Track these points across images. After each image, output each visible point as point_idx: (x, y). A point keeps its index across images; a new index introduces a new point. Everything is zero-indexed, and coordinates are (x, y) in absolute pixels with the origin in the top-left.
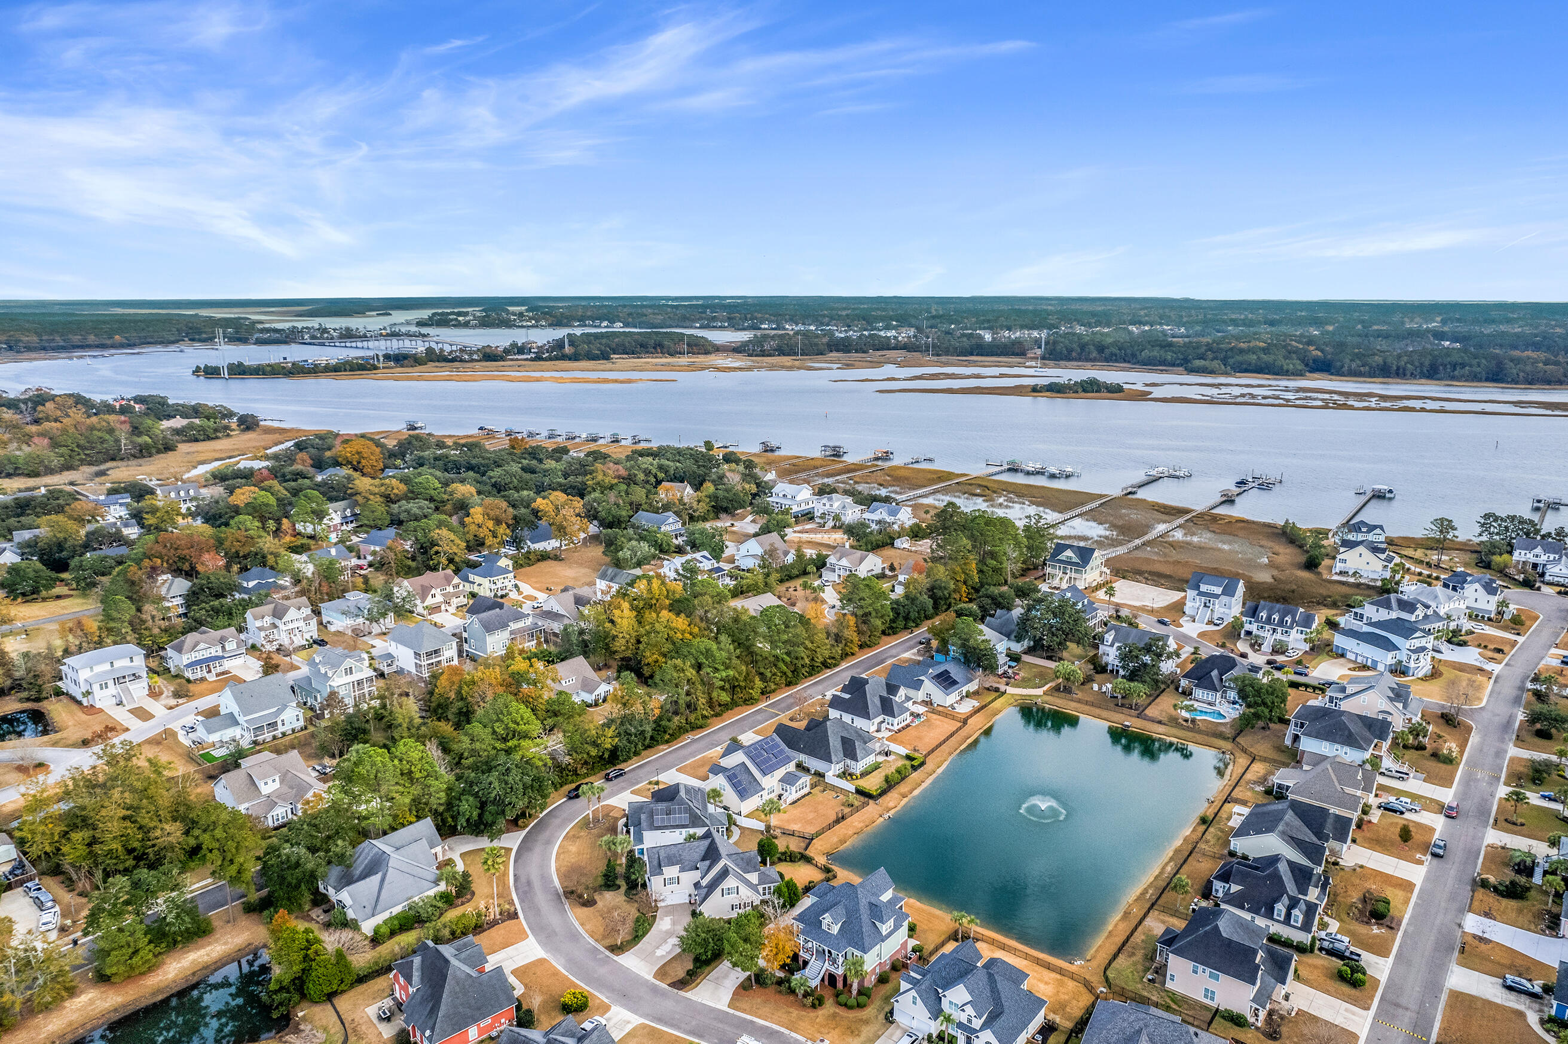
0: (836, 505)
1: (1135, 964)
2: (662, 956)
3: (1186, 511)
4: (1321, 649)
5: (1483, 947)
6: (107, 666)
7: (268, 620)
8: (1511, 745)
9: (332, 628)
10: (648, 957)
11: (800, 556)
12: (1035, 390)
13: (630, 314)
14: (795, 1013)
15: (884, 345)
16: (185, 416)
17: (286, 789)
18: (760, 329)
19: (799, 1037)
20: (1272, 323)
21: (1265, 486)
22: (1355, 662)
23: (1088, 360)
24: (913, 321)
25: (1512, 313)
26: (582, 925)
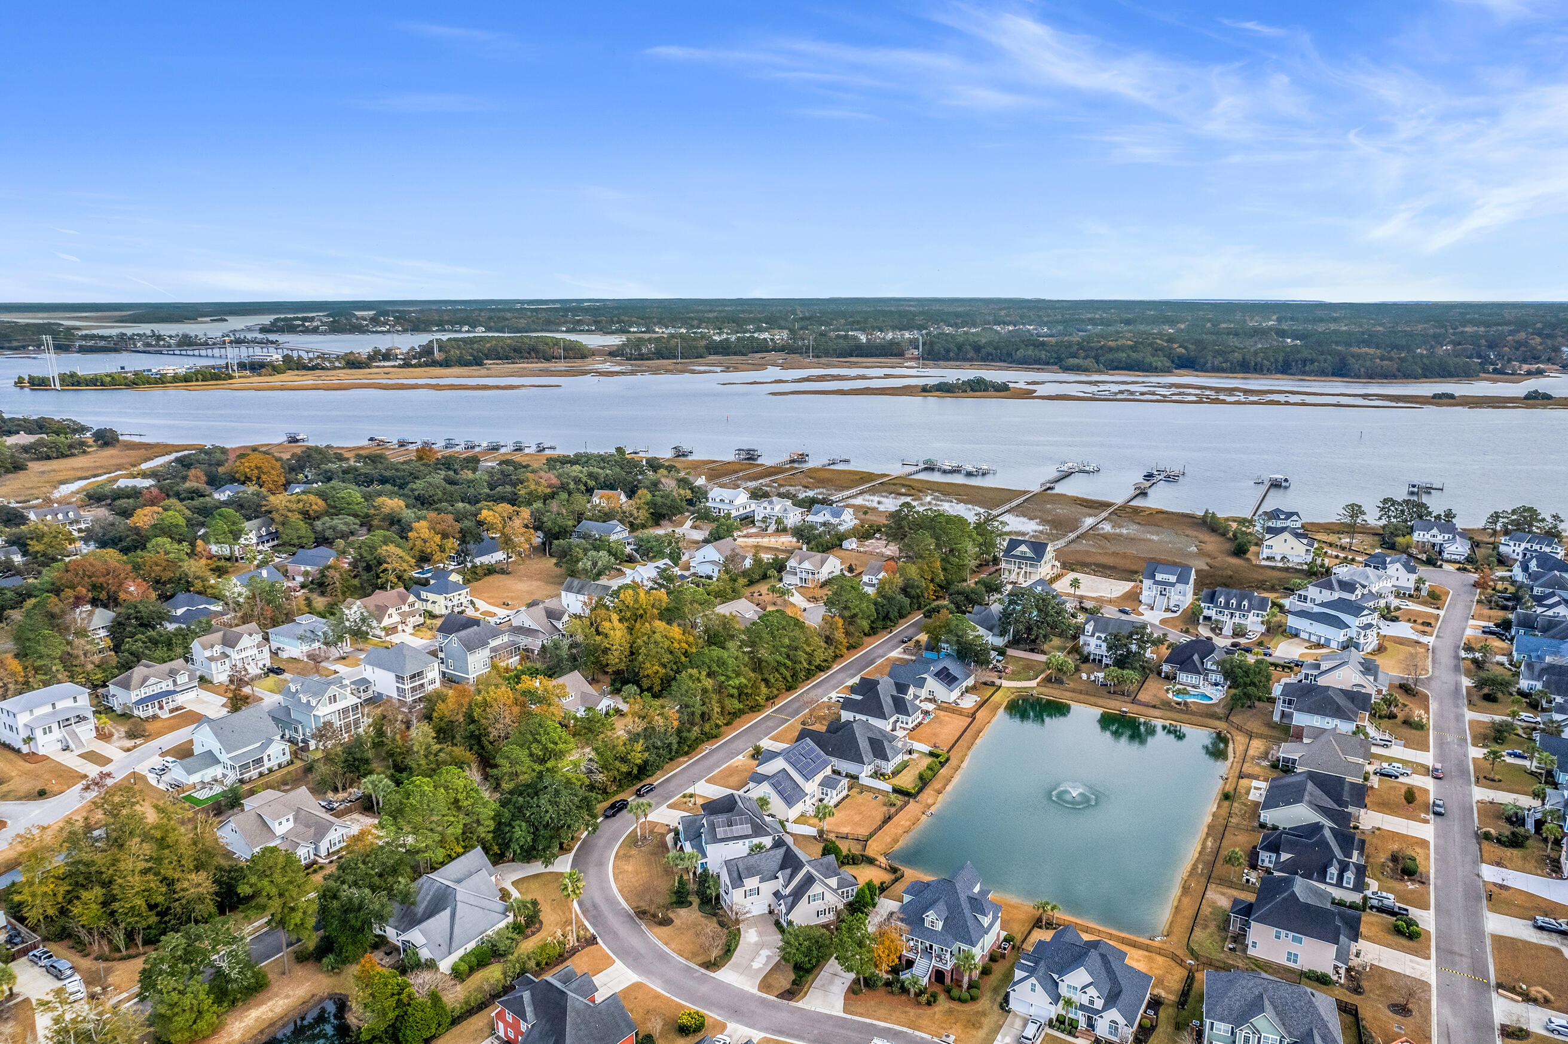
0: (777, 508)
1: (1211, 935)
2: (760, 969)
3: (1108, 505)
4: (1275, 630)
5: (1505, 893)
6: (48, 709)
7: (218, 649)
8: (1466, 709)
9: (284, 655)
10: (746, 970)
11: (757, 561)
12: (925, 390)
13: (490, 318)
14: (912, 1012)
15: (762, 348)
16: (30, 432)
17: (301, 828)
18: (629, 332)
19: (923, 1035)
20: (1128, 322)
21: (1171, 479)
22: (1309, 641)
23: (965, 360)
24: (783, 323)
25: (1335, 312)
26: (666, 944)
